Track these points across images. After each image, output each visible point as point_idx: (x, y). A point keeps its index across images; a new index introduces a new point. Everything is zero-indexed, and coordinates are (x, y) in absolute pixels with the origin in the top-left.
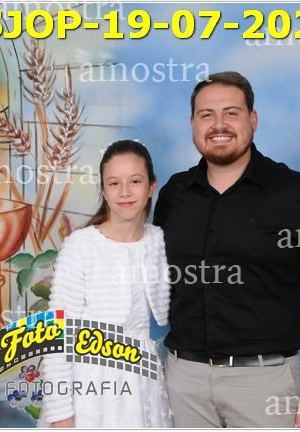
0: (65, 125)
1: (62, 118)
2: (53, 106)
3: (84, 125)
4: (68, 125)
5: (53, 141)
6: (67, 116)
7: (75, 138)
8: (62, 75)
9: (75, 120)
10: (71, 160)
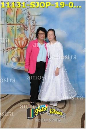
1: (33, 24)
2: (31, 22)
5: (31, 28)
8: (33, 17)
10: (34, 31)
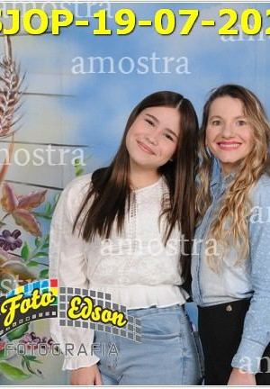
0: (5, 93)
3: (24, 94)
4: (9, 94)
6: (8, 84)
7: (16, 106)
9: (15, 89)
